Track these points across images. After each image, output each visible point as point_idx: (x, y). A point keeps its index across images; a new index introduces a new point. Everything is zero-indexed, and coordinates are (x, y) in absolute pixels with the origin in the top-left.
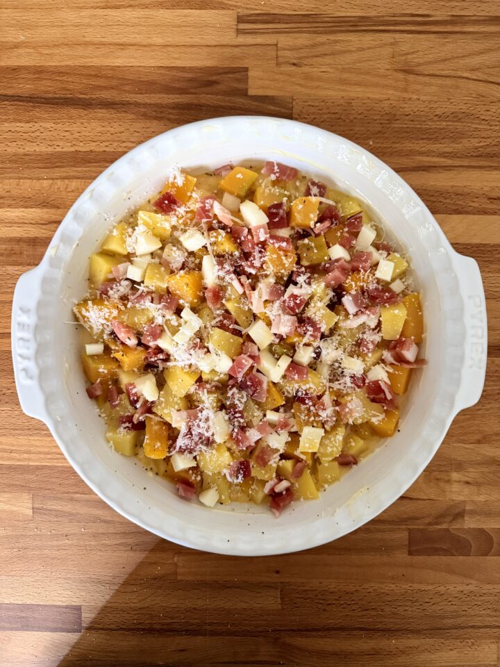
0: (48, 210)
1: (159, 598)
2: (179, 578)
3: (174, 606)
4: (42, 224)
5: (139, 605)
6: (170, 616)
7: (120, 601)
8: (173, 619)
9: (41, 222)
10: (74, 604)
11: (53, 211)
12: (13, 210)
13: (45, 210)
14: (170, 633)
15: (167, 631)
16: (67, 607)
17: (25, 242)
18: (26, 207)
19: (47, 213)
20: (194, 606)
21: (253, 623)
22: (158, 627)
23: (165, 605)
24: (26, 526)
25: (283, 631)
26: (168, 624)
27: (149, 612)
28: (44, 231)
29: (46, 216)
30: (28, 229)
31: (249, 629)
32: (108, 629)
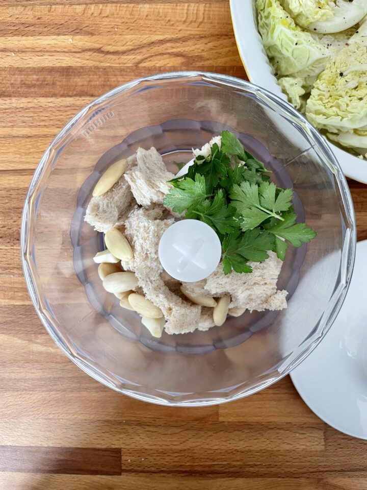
0: (82, 37)
1: (200, 440)
2: (221, 419)
3: (216, 447)
4: (75, 52)
5: (180, 447)
6: (211, 458)
7: (160, 443)
8: (214, 461)
9: (74, 50)
10: (113, 447)
11: (87, 38)
12: (45, 37)
13: (78, 37)
14: (210, 475)
15: (208, 474)
16: (106, 450)
17: (57, 71)
18: (59, 35)
19: (80, 40)
20: (236, 448)
21: (296, 464)
22: (199, 469)
23: (207, 447)
24: (64, 368)
25: (326, 471)
26: (210, 466)
27: (190, 455)
28: (78, 60)
29: (80, 44)
30: (61, 58)
31: (292, 470)
32: (148, 472)
